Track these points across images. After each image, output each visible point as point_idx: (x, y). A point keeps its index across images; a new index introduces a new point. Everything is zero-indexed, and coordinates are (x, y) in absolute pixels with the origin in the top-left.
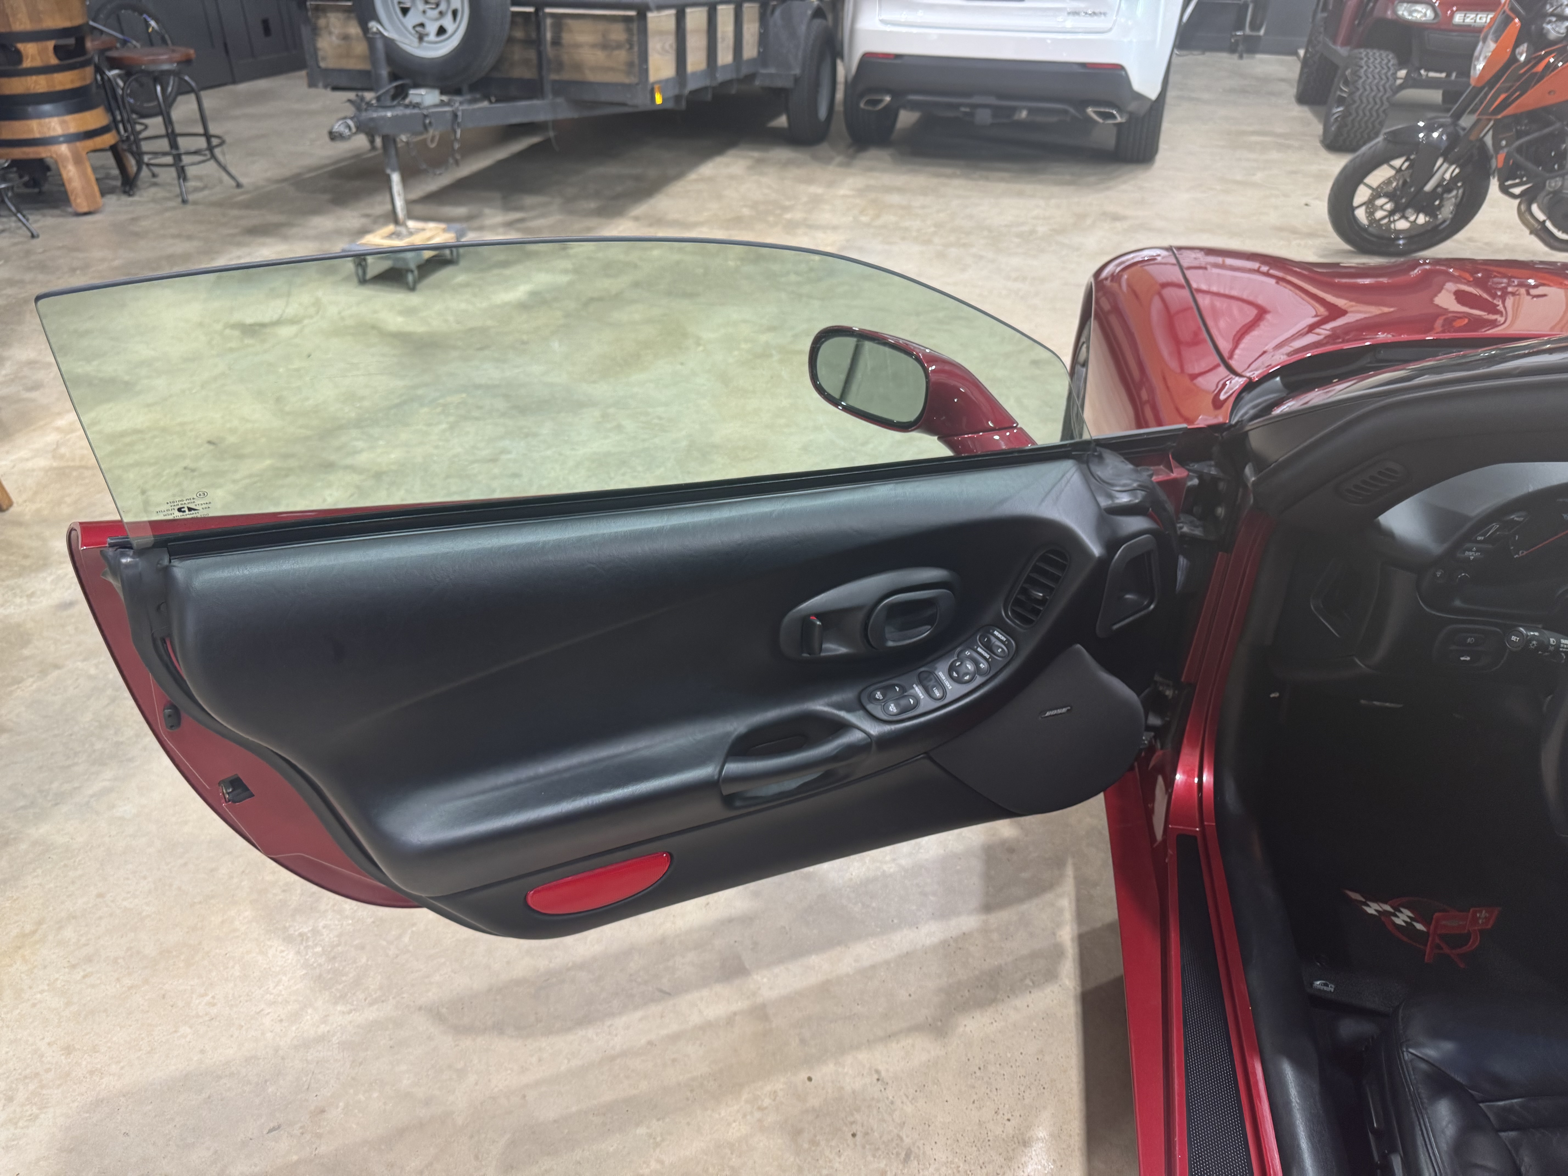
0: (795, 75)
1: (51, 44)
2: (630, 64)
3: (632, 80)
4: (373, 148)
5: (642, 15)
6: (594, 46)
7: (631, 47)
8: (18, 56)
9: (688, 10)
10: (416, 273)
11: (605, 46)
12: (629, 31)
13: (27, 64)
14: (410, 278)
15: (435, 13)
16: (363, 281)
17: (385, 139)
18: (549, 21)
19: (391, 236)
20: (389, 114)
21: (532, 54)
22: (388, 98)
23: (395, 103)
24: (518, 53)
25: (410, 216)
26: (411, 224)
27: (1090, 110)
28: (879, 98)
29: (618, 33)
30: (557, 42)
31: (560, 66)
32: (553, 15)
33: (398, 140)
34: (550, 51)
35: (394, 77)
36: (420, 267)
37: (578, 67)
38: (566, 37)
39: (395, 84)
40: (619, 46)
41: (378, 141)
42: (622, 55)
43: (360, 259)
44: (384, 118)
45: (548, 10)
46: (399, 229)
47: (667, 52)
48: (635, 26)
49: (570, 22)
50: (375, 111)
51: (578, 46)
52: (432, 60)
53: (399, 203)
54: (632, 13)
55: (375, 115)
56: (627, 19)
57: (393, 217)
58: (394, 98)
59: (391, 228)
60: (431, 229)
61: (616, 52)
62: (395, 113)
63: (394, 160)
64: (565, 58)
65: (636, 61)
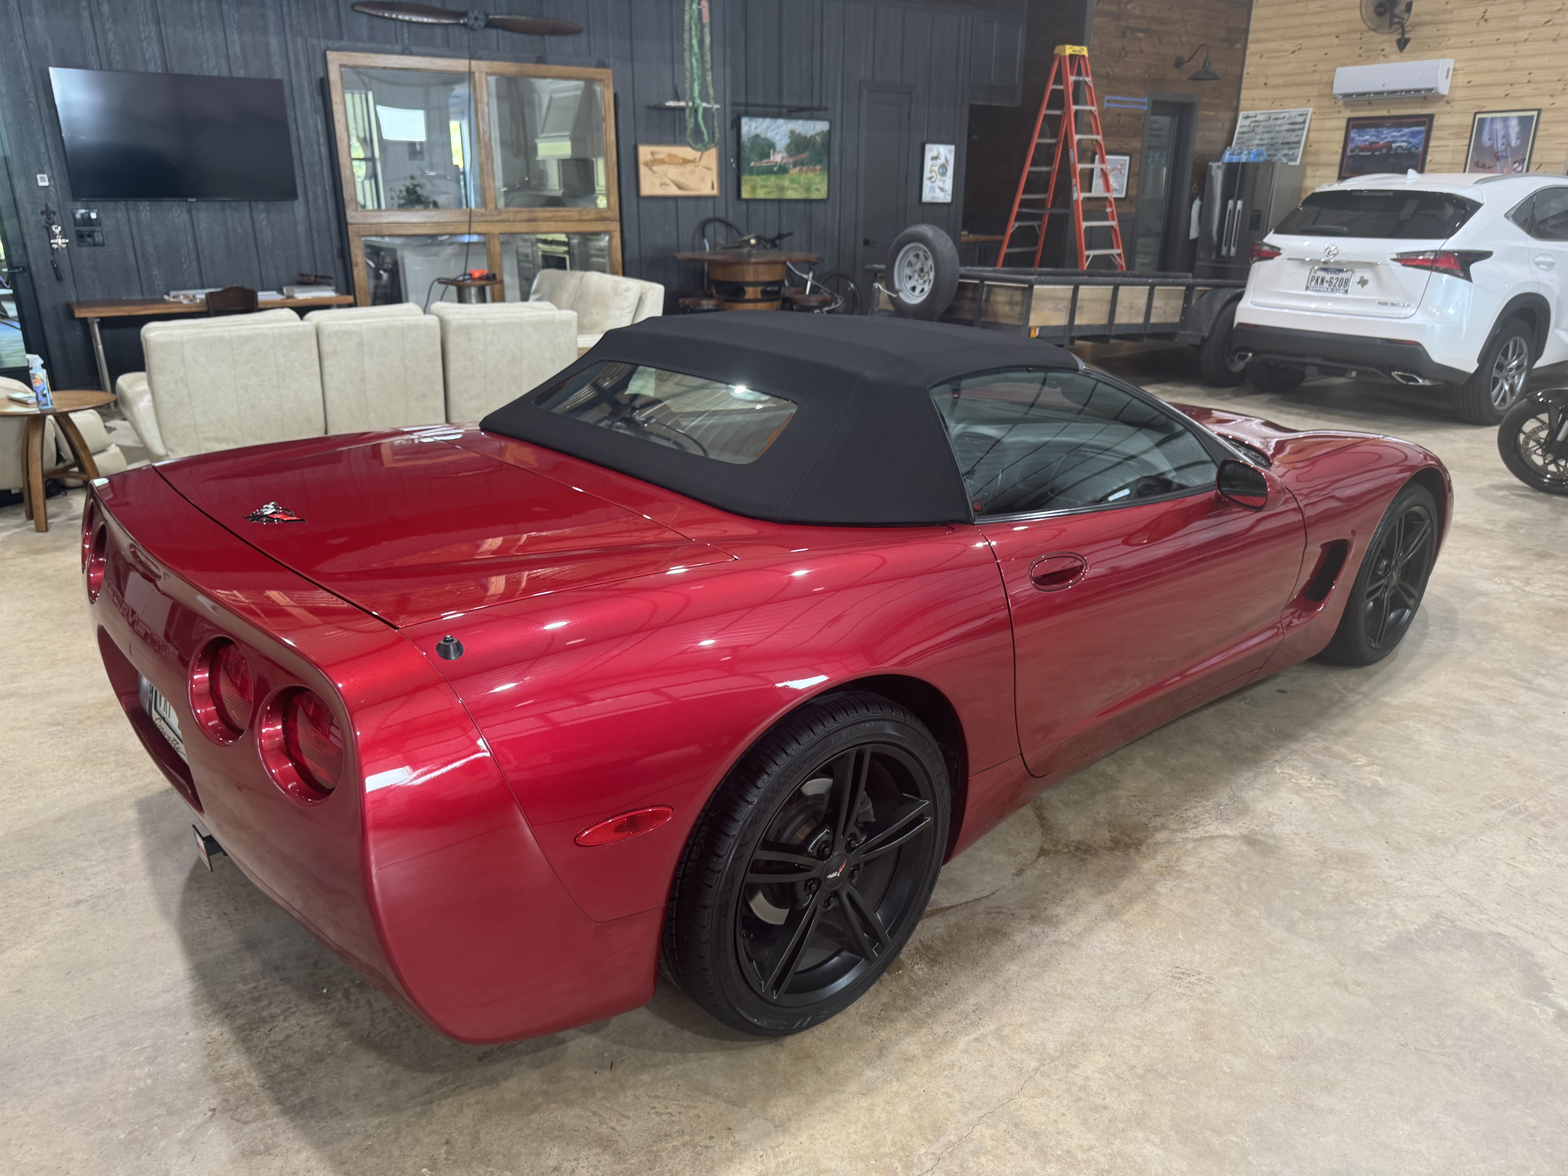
0: (1203, 337)
1: (760, 289)
2: (1021, 314)
3: (1021, 323)
5: (1031, 287)
6: (1005, 303)
7: (1023, 305)
8: (744, 292)
9: (1081, 287)
11: (1011, 303)
12: (1023, 295)
13: (747, 297)
15: (921, 281)
18: (985, 289)
21: (975, 306)
24: (968, 306)
27: (1395, 374)
28: (1245, 353)
29: (1018, 297)
30: (987, 300)
31: (987, 312)
32: (988, 285)
34: (983, 305)
37: (995, 314)
38: (992, 298)
40: (1017, 304)
42: (1018, 309)
45: (986, 283)
47: (1060, 310)
48: (1026, 293)
49: (995, 289)
51: (997, 303)
52: (914, 305)
54: (1026, 286)
56: (1023, 289)
61: (1015, 307)
64: (990, 309)
65: (1024, 314)
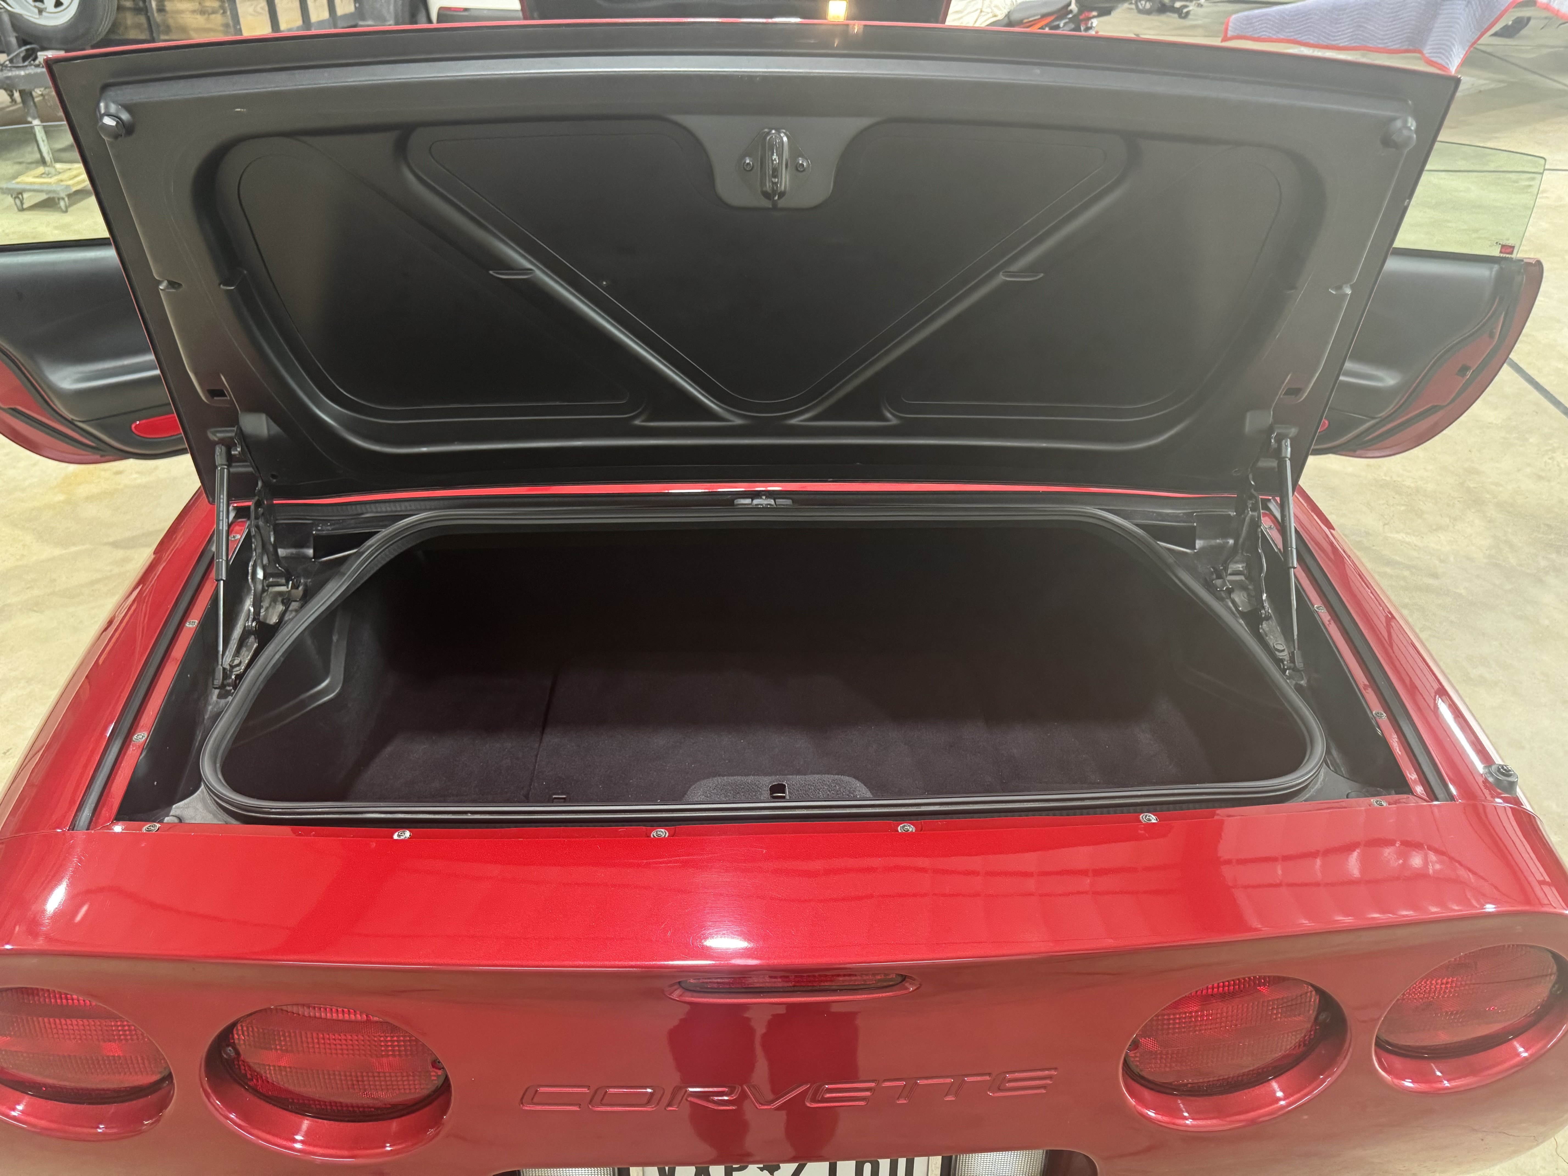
2: (227, 26)
4: (13, 101)
6: (194, 12)
7: (224, 12)
10: (66, 199)
11: (203, 12)
14: (62, 204)
16: (22, 209)
17: (22, 93)
19: (41, 176)
20: (22, 73)
21: (142, 19)
22: (20, 60)
23: (26, 63)
24: (130, 19)
25: (57, 160)
26: (58, 166)
29: (212, 3)
30: (161, 10)
31: (168, 29)
33: (34, 94)
34: (157, 17)
35: (23, 42)
36: (69, 196)
37: (183, 29)
39: (23, 48)
40: (214, 12)
41: (17, 95)
43: (18, 194)
44: (19, 77)
46: (47, 169)
47: (260, 14)
50: (10, 70)
51: (180, 12)
52: (53, 28)
53: (45, 149)
55: (10, 74)
57: (43, 162)
58: (25, 59)
59: (41, 169)
60: (76, 169)
61: (213, 16)
62: (27, 72)
63: (33, 110)
64: (171, 22)
65: (231, 23)
